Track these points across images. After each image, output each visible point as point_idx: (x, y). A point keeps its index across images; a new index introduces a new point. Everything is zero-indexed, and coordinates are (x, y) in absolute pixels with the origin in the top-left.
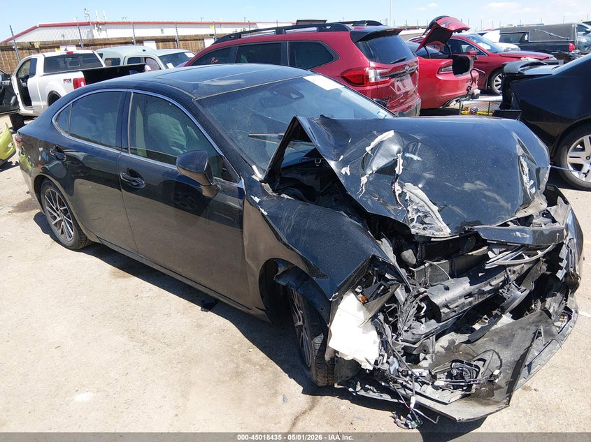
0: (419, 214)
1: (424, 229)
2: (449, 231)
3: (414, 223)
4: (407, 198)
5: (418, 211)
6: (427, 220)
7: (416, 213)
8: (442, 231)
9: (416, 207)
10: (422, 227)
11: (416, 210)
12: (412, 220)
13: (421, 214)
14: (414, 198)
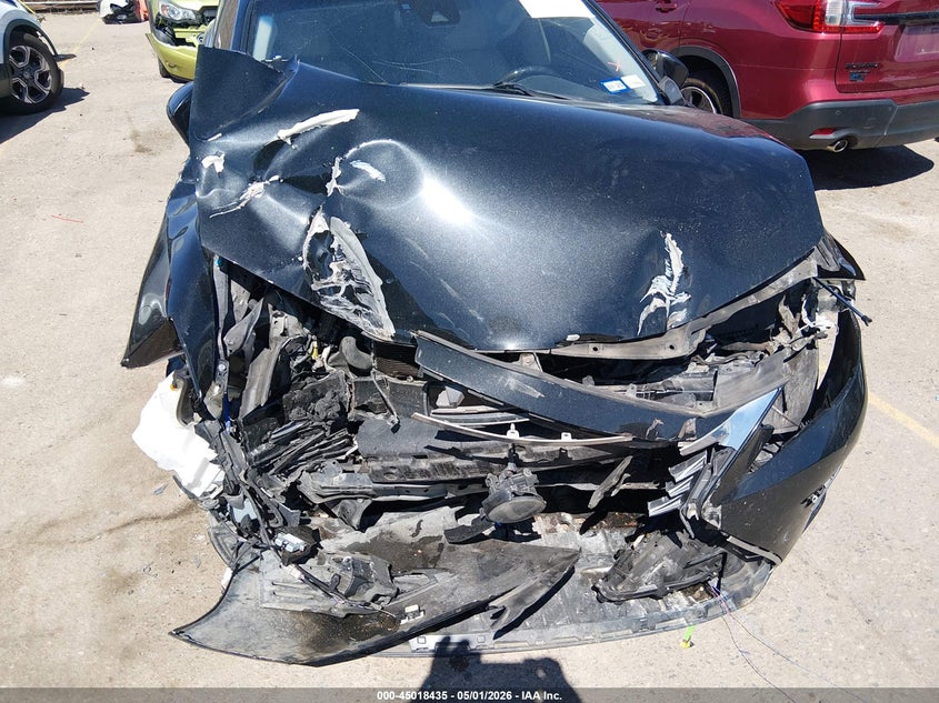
0: (351, 282)
1: (356, 312)
2: (393, 331)
3: (338, 296)
4: (334, 245)
5: (349, 276)
6: (362, 298)
7: (347, 280)
8: (381, 326)
9: (348, 268)
10: (352, 307)
11: (347, 272)
12: (336, 289)
13: (353, 284)
14: (346, 250)
